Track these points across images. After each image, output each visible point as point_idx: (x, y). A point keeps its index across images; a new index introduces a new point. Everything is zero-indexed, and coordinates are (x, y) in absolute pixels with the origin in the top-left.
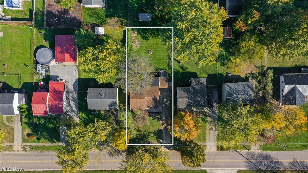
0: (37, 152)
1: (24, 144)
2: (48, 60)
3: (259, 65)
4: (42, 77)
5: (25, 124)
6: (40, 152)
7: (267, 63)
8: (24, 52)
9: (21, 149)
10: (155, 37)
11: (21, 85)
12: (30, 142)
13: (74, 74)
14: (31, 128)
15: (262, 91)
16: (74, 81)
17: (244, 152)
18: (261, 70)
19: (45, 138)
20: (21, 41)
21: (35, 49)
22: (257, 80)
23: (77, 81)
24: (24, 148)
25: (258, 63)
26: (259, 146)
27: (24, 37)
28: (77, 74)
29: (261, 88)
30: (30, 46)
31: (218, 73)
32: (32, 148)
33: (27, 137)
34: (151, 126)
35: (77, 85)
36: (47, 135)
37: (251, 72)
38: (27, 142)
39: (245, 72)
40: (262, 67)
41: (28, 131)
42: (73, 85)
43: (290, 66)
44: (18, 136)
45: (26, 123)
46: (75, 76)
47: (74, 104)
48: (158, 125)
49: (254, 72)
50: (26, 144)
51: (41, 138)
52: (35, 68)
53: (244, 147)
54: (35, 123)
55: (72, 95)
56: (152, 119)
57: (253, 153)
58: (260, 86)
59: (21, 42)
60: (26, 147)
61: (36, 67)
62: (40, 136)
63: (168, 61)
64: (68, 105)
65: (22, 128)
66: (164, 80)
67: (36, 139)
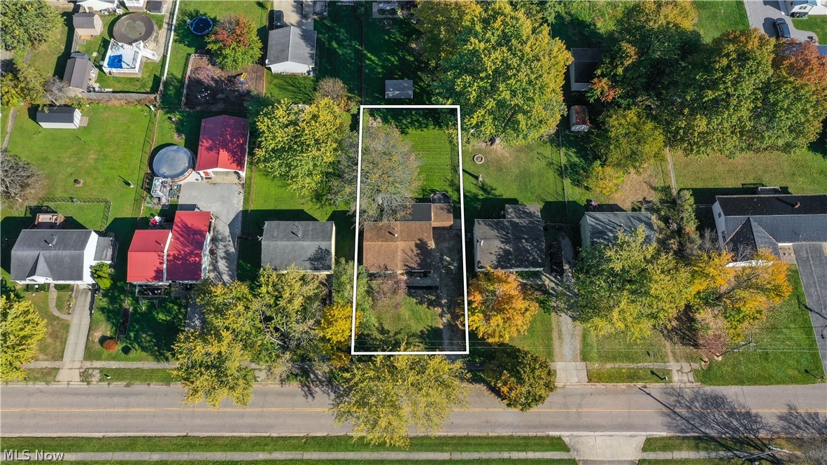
0: (119, 385)
1: (88, 364)
2: (180, 170)
3: (659, 183)
4: (160, 207)
5: (100, 312)
6: (125, 386)
7: (677, 181)
8: (128, 156)
9: (77, 378)
10: (421, 127)
11: (109, 223)
12: (105, 360)
13: (235, 202)
14: (113, 323)
15: (674, 238)
16: (232, 217)
17: (655, 387)
18: (666, 195)
19: (144, 349)
20: (125, 135)
21: (153, 149)
22: (659, 214)
23: (240, 215)
24: (85, 376)
25: (656, 180)
26: (691, 371)
27: (133, 127)
28: (242, 201)
29: (672, 232)
30: (142, 145)
31: (566, 200)
32: (105, 374)
33: (98, 346)
34: (412, 321)
35: (239, 225)
36: (150, 341)
37: (644, 199)
38: (97, 360)
39: (630, 200)
40: (666, 190)
41: (105, 329)
42: (229, 225)
43: (730, 187)
44: (76, 344)
45: (102, 309)
46: (236, 205)
47: (227, 267)
48: (430, 318)
49: (651, 199)
50: (92, 364)
51: (133, 347)
52: (146, 188)
53: (653, 373)
54: (126, 311)
55: (225, 246)
56: (416, 303)
57: (678, 390)
58: (668, 227)
59: (124, 137)
60: (90, 371)
61: (148, 187)
62: (130, 344)
63: (450, 175)
64: (211, 268)
65: (91, 322)
66: (442, 209)
67: (121, 352)
